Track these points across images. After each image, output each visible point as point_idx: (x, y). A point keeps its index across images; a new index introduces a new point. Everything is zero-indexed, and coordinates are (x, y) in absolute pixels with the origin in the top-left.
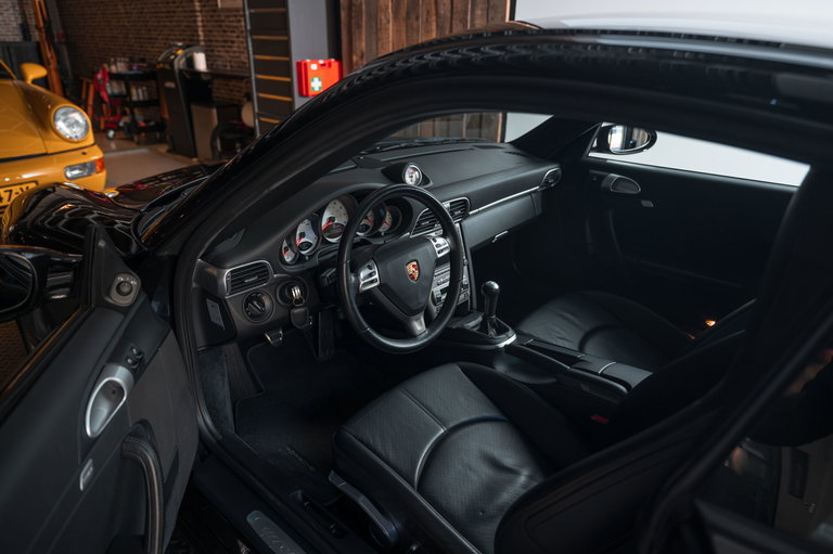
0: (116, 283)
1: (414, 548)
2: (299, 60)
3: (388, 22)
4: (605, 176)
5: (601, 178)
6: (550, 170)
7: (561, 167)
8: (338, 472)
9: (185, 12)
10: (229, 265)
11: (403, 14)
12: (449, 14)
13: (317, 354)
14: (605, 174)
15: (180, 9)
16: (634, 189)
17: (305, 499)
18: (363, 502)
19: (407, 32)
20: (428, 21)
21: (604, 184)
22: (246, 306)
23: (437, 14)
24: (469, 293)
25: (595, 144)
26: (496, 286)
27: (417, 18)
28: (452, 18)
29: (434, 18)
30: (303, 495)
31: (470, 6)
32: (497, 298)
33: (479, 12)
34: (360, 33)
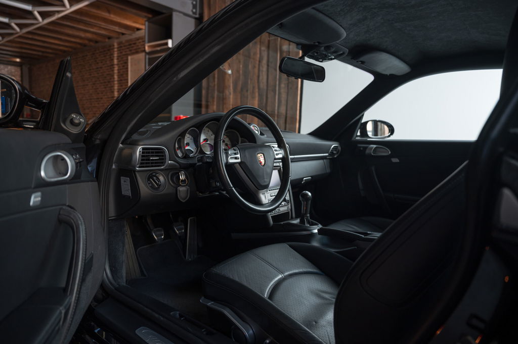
0: (70, 118)
1: (268, 341)
2: (176, 115)
3: (230, 94)
4: (367, 147)
5: (365, 148)
6: (334, 145)
7: (340, 144)
8: (206, 297)
9: (109, 98)
10: (141, 143)
11: (239, 88)
12: (265, 87)
13: (185, 257)
14: (367, 146)
15: (106, 97)
16: (387, 152)
17: (181, 316)
18: (227, 313)
19: (241, 98)
20: (253, 92)
21: (367, 152)
22: (149, 180)
23: (259, 89)
24: (290, 207)
25: (359, 134)
26: (310, 194)
27: (247, 91)
28: (267, 90)
29: (257, 90)
30: (179, 314)
31: (277, 83)
32: (310, 202)
33: (283, 85)
34: (213, 101)
